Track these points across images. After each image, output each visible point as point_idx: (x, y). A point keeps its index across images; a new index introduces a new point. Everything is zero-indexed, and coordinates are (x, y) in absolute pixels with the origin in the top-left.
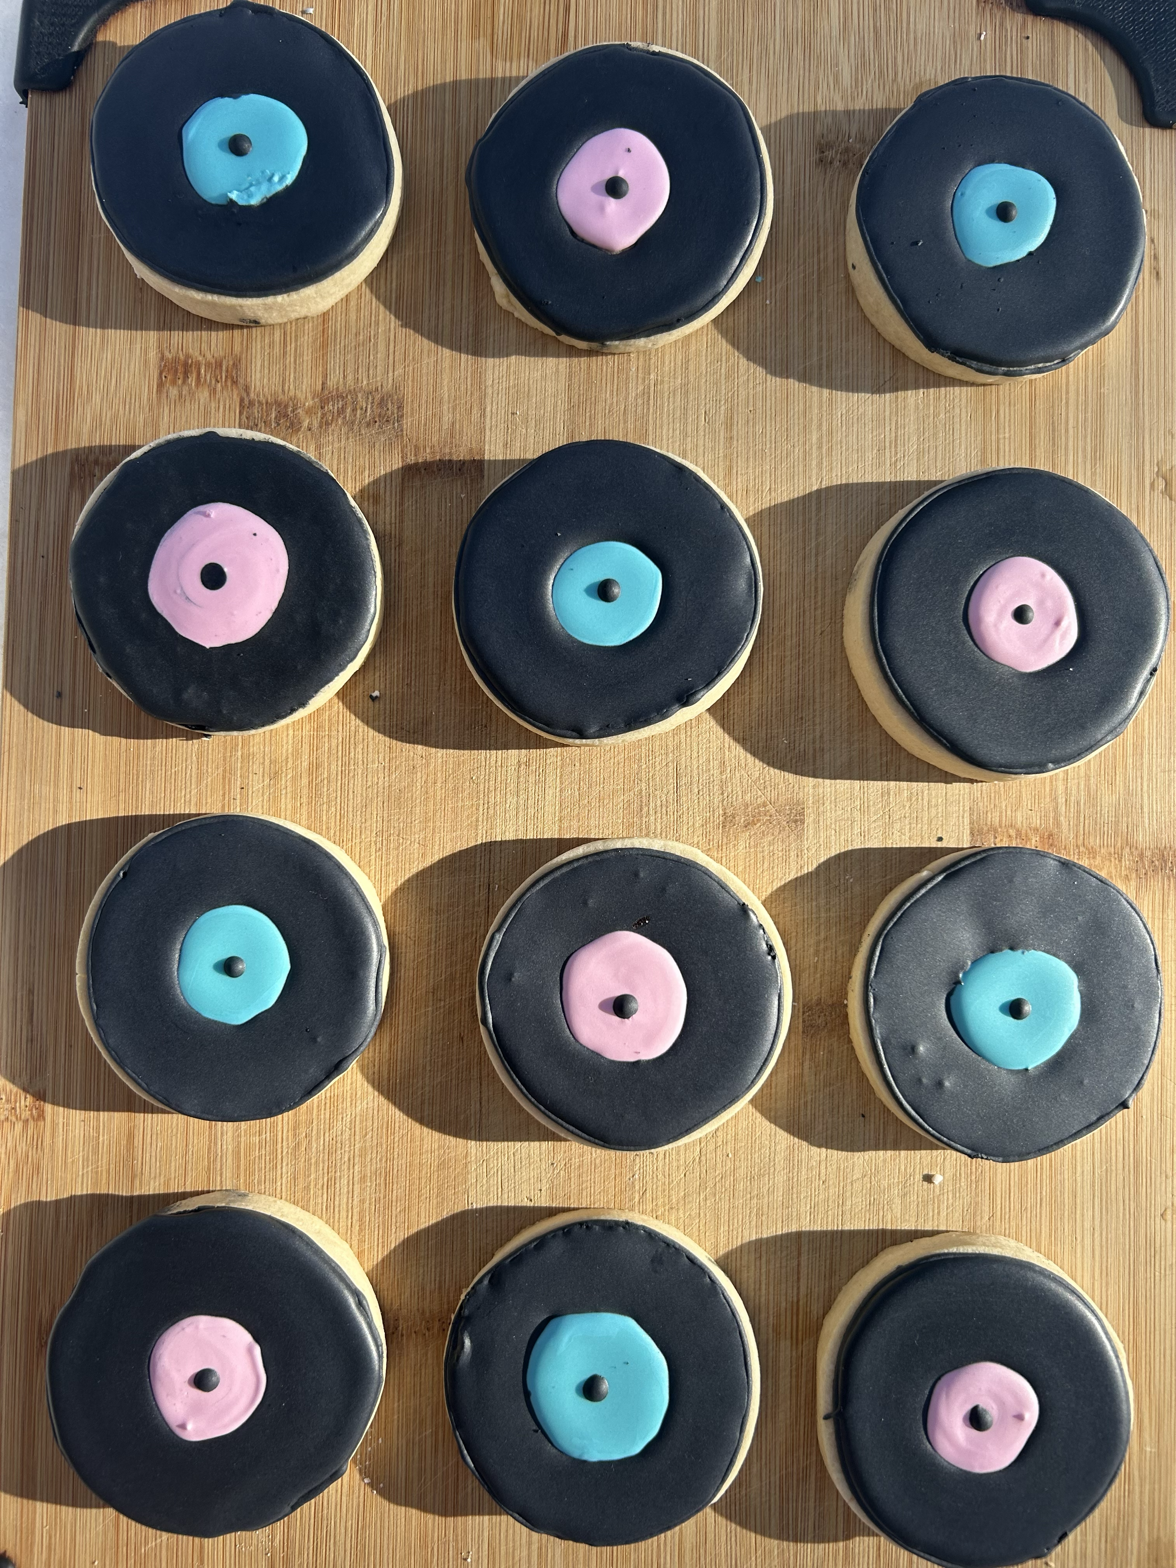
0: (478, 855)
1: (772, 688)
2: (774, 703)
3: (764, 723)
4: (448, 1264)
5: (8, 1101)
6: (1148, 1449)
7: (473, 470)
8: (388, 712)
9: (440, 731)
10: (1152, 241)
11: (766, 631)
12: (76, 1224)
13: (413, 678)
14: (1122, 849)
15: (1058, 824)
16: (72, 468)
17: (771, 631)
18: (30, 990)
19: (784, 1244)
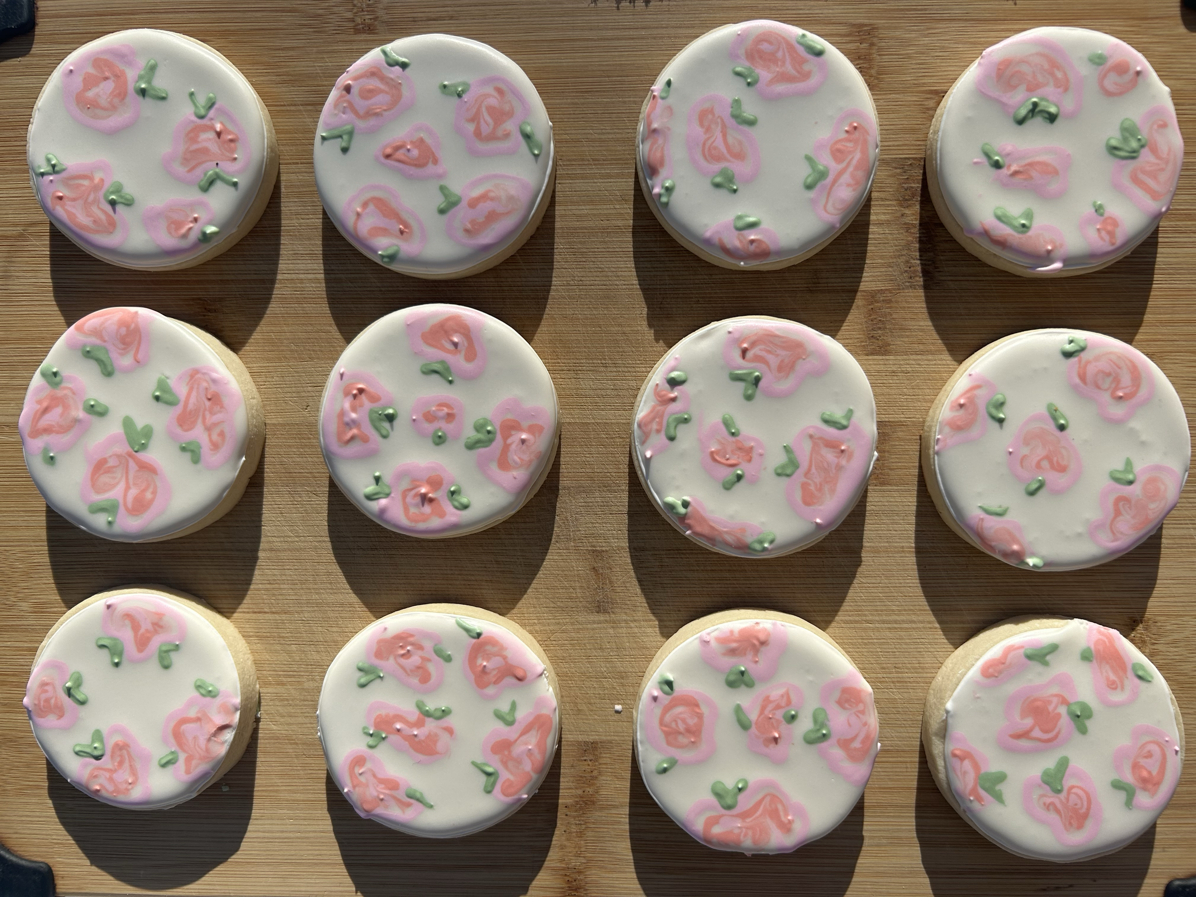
0: (566, 361)
1: (703, 587)
2: (691, 589)
3: (675, 582)
4: (257, 348)
5: (368, 6)
6: (142, 872)
7: (873, 347)
8: (676, 286)
9: (662, 328)
10: (1071, 886)
11: (748, 582)
12: (278, 64)
13: (704, 305)
14: (584, 857)
15: (602, 808)
16: (866, 25)
17: (748, 586)
18: (452, 17)
19: (280, 602)
